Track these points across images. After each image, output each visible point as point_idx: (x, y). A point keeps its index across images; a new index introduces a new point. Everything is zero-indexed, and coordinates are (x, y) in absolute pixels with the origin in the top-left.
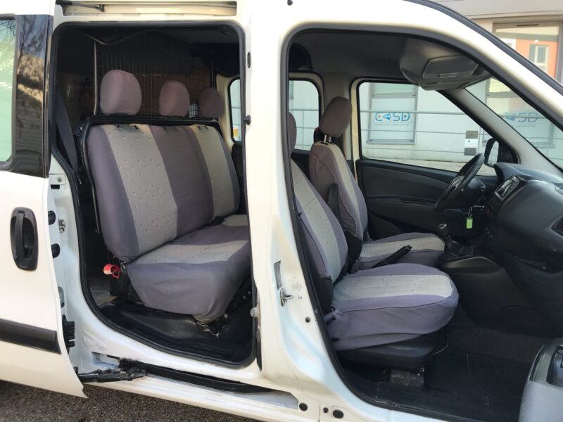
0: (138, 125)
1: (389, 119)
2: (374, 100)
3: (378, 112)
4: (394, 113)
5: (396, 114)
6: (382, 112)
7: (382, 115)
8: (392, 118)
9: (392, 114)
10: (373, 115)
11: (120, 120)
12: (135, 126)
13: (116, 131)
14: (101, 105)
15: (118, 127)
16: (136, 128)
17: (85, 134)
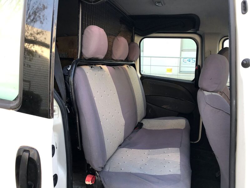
0: (102, 66)
3: (185, 58)
5: (193, 59)
8: (191, 61)
9: (191, 59)
11: (93, 62)
12: (100, 67)
13: (91, 70)
15: (92, 67)
17: (73, 73)
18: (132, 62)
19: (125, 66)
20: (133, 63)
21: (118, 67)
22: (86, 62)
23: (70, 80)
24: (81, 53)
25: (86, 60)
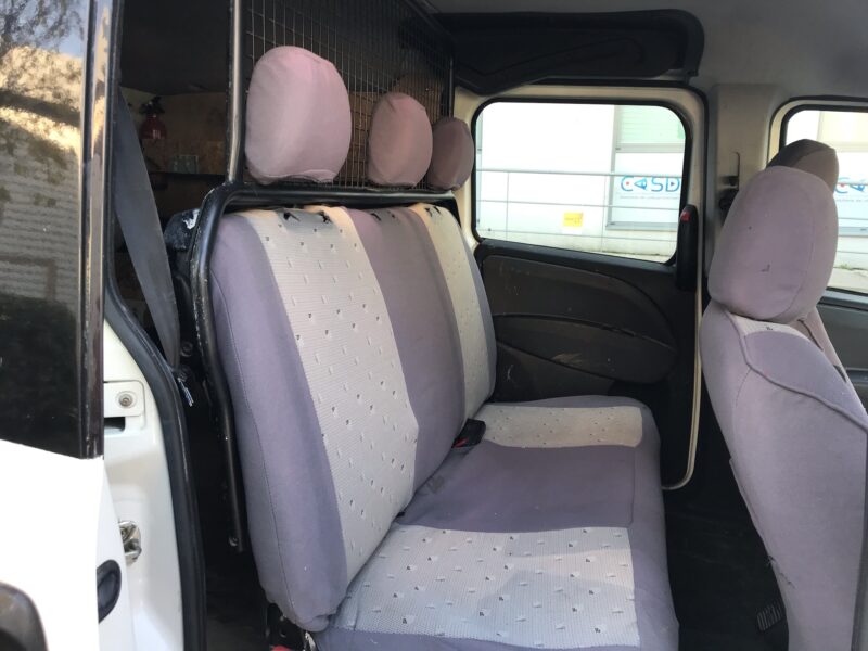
0: (328, 211)
1: (644, 187)
2: (618, 155)
3: (627, 176)
4: (654, 177)
5: (656, 180)
6: (632, 176)
7: (632, 181)
8: (650, 186)
9: (649, 180)
10: (617, 181)
11: (290, 195)
12: (322, 214)
13: (284, 229)
14: (250, 151)
15: (287, 216)
16: (326, 219)
17: (206, 241)
18: (445, 191)
19: (420, 209)
20: (449, 195)
21: (393, 211)
22: (260, 196)
23: (194, 273)
24: (242, 158)
25: (261, 186)
